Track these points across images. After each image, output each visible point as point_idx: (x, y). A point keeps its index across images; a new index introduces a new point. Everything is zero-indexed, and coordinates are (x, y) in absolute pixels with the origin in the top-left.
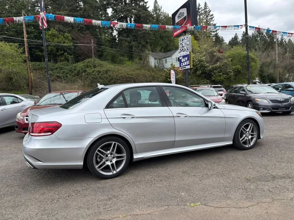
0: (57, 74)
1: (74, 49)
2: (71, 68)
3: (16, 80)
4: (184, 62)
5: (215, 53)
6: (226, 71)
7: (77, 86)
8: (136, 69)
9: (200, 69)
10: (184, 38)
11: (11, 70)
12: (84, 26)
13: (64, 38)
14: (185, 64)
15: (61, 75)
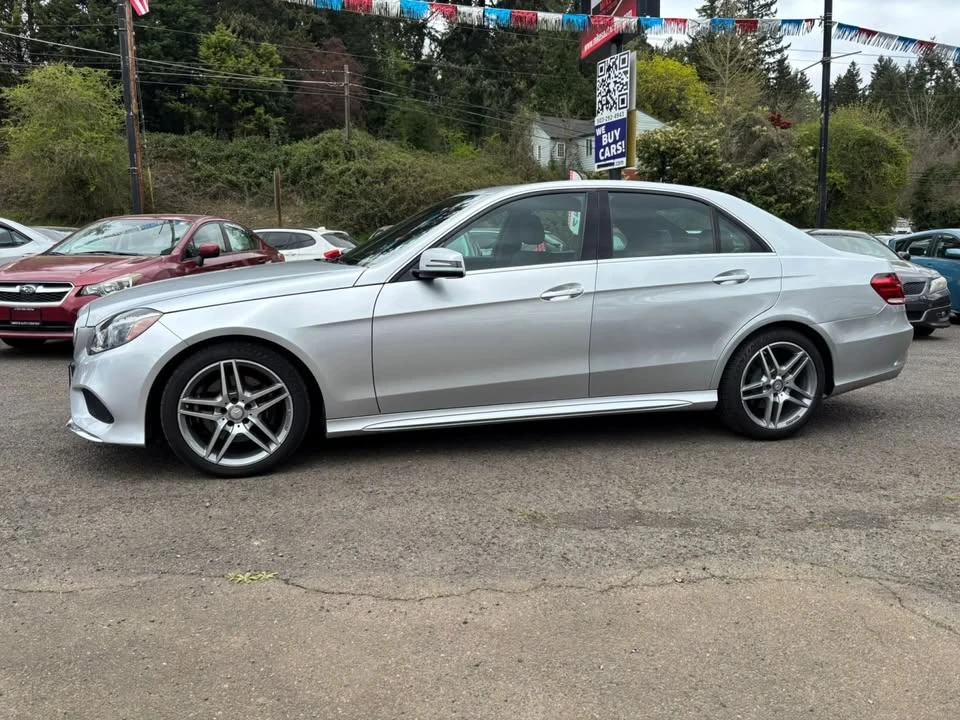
0: (230, 177)
1: (290, 95)
2: (276, 156)
3: (98, 189)
4: (609, 145)
5: (758, 127)
6: (792, 190)
7: (291, 218)
8: (486, 169)
9: (701, 178)
10: (614, 63)
11: (81, 155)
12: (325, 21)
13: (257, 60)
14: (613, 151)
15: (242, 178)
